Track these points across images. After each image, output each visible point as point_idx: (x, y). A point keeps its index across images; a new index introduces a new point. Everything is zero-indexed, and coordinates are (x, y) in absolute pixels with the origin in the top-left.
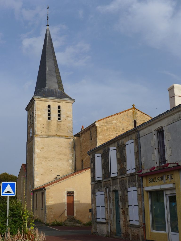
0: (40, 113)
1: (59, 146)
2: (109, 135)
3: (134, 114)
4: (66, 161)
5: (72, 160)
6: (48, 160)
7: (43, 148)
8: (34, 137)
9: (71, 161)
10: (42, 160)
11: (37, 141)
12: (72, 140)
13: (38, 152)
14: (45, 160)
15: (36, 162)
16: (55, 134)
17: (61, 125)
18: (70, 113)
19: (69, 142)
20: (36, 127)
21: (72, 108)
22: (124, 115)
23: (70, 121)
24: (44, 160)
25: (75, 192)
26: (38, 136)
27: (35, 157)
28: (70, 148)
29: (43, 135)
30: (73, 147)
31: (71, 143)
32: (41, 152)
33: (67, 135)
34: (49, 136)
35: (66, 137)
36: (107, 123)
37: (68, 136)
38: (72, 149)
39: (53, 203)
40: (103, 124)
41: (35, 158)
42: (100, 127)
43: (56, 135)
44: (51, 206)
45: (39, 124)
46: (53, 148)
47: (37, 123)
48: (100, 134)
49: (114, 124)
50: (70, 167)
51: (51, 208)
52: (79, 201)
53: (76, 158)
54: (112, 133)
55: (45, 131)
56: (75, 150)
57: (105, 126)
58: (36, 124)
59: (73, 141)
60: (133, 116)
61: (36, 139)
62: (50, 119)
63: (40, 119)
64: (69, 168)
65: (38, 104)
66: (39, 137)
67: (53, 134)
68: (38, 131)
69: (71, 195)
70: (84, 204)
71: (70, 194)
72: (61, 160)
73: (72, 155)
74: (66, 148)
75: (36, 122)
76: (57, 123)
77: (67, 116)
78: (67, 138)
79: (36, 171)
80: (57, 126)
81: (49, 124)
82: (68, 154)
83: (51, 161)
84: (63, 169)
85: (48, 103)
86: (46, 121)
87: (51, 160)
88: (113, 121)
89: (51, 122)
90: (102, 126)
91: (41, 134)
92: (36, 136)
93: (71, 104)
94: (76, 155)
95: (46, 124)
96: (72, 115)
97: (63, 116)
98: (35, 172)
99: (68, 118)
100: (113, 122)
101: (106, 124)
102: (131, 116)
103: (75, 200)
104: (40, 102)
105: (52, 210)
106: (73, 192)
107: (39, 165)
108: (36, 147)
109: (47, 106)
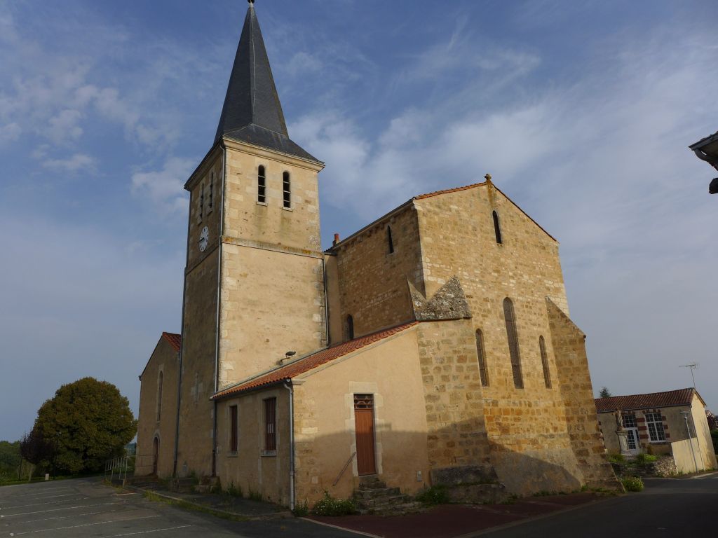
0: (237, 182)
1: (287, 275)
2: (445, 238)
3: (492, 198)
4: (306, 317)
5: (322, 316)
6: (260, 309)
7: (246, 275)
8: (221, 244)
9: (317, 318)
10: (243, 309)
11: (231, 255)
12: (320, 261)
13: (232, 286)
14: (252, 310)
15: (226, 312)
16: (276, 242)
17: (293, 221)
18: (313, 194)
19: (314, 267)
20: (226, 215)
21: (316, 184)
22: (473, 195)
23: (312, 213)
24: (249, 310)
25: (376, 395)
26: (230, 240)
27: (222, 297)
28: (316, 283)
29: (245, 240)
30: (322, 280)
31: (316, 269)
32: (240, 285)
33: (307, 249)
34: (262, 245)
35: (305, 252)
36: (439, 207)
37: (309, 252)
38: (320, 285)
39: (316, 432)
40: (432, 209)
41: (222, 302)
42: (424, 214)
43: (280, 244)
44: (309, 442)
45: (236, 210)
46: (272, 279)
47: (230, 207)
48: (425, 231)
49: (453, 211)
50: (318, 333)
51: (311, 451)
52: (388, 426)
53: (330, 310)
54: (451, 235)
55: (252, 231)
56: (326, 289)
57: (436, 214)
58: (226, 208)
59: (322, 265)
60: (491, 201)
61: (226, 248)
62: (264, 202)
63: (239, 198)
64: (314, 335)
65: (232, 158)
66: (235, 243)
67: (271, 242)
68: (231, 228)
69: (364, 406)
70: (403, 433)
71: (364, 402)
72: (294, 312)
73: (321, 303)
74: (304, 281)
75: (227, 204)
76: (282, 214)
77: (307, 201)
78: (307, 255)
79: (226, 338)
80: (282, 222)
81: (260, 215)
82: (310, 299)
83: (268, 312)
84: (299, 337)
85: (259, 161)
86: (255, 204)
87: (267, 310)
88: (451, 203)
89: (267, 209)
90: (429, 211)
91: (240, 236)
92: (226, 240)
93: (315, 173)
94: (330, 304)
95: (253, 211)
96: (317, 201)
97: (295, 199)
98: (223, 342)
99: (309, 206)
100: (452, 206)
101: (437, 210)
102: (486, 200)
103: (378, 420)
104: (239, 154)
105: (312, 458)
106: (371, 396)
107: (235, 322)
108: (226, 272)
109: (256, 168)
